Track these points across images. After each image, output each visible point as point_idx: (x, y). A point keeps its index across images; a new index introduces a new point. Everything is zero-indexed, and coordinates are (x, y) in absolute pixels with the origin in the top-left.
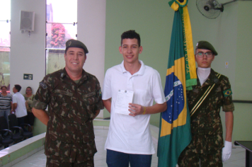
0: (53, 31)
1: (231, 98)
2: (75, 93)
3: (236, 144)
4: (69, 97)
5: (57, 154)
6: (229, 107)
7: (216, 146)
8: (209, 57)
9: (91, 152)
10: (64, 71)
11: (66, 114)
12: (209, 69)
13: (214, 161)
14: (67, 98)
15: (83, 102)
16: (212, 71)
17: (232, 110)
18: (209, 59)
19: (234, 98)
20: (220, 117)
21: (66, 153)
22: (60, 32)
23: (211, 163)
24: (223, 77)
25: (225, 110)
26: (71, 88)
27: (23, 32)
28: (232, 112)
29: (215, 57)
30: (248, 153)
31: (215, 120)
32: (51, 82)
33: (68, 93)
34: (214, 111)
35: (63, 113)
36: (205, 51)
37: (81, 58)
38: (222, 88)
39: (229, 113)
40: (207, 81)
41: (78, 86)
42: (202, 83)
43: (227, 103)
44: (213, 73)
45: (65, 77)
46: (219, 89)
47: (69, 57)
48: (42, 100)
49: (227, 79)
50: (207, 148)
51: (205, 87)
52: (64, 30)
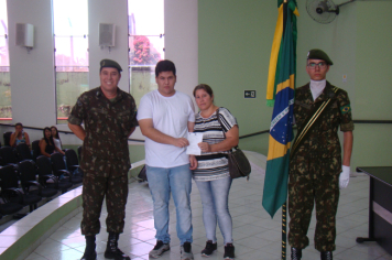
0: (136, 45)
1: (350, 115)
2: (110, 111)
3: (358, 170)
4: (104, 115)
5: (92, 169)
6: (347, 126)
7: (332, 171)
8: (323, 69)
9: (125, 168)
10: (99, 89)
11: (101, 131)
12: (324, 82)
13: (330, 187)
14: (102, 116)
15: (118, 121)
16: (328, 83)
17: (351, 129)
18: (322, 70)
19: (354, 117)
20: (337, 138)
21: (101, 168)
22: (145, 46)
23: (327, 190)
24: (340, 91)
25: (344, 130)
26: (105, 107)
27: (102, 48)
28: (351, 131)
29: (331, 67)
30: (372, 180)
31: (330, 142)
32: (86, 100)
33: (103, 111)
34: (330, 131)
35: (98, 130)
36: (317, 61)
37: (114, 77)
38: (339, 104)
39: (348, 133)
40: (321, 96)
41: (112, 104)
42: (315, 98)
43: (345, 121)
44: (328, 86)
45: (100, 96)
46: (335, 106)
47: (104, 77)
48: (77, 116)
49: (345, 93)
50: (321, 172)
51: (319, 103)
52: (148, 44)
